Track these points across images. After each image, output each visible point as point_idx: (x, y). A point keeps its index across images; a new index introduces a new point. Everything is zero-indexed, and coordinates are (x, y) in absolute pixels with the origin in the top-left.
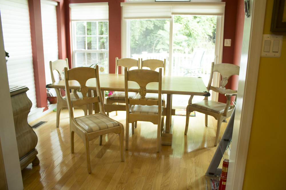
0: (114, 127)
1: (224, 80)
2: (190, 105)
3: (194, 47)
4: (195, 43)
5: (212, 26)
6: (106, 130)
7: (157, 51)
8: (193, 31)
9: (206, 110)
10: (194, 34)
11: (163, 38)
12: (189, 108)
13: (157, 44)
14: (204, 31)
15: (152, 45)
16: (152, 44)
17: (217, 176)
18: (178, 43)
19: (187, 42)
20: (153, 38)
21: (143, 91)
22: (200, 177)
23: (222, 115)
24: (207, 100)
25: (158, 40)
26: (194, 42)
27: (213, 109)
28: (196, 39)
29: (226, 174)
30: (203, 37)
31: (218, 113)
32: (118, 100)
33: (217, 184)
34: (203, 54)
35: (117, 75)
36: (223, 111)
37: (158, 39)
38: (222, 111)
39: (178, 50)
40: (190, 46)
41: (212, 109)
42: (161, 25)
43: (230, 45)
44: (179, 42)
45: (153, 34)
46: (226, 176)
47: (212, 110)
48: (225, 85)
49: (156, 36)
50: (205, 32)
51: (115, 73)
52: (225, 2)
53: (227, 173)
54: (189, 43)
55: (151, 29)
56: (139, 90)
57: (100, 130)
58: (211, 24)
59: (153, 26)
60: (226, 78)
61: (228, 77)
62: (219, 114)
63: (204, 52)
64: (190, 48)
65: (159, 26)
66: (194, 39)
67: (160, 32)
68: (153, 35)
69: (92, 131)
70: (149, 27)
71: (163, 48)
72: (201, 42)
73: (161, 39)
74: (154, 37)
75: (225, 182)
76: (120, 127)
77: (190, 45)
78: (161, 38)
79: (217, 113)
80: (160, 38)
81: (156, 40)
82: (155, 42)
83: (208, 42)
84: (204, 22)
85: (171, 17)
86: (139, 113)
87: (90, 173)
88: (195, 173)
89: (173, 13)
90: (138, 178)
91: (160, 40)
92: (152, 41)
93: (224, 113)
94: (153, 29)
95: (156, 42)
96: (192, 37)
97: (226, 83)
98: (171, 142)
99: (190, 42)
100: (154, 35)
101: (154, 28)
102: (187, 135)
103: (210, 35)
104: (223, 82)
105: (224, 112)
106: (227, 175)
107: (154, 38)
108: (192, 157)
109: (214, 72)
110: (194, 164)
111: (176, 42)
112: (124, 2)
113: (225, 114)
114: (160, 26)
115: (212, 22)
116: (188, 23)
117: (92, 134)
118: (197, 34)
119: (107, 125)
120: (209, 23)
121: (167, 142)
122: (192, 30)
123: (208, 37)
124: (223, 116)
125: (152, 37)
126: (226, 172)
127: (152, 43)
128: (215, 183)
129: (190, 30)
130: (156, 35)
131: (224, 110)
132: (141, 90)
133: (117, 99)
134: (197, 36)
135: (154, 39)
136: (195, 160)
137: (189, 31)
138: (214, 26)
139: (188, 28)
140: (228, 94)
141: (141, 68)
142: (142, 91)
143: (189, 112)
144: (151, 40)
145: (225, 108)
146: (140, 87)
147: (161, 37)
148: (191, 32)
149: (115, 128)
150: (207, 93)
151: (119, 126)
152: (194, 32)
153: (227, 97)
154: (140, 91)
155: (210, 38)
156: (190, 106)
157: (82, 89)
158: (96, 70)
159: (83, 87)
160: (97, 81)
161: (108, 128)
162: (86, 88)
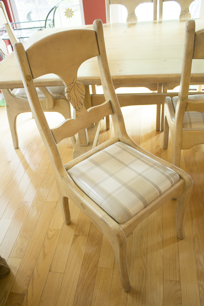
0: (173, 186)
57: (145, 206)
69: (130, 218)
151: (182, 181)
157: (70, 93)
158: (98, 34)
159: (71, 88)
160: (101, 64)
161: (161, 194)
162: (79, 89)
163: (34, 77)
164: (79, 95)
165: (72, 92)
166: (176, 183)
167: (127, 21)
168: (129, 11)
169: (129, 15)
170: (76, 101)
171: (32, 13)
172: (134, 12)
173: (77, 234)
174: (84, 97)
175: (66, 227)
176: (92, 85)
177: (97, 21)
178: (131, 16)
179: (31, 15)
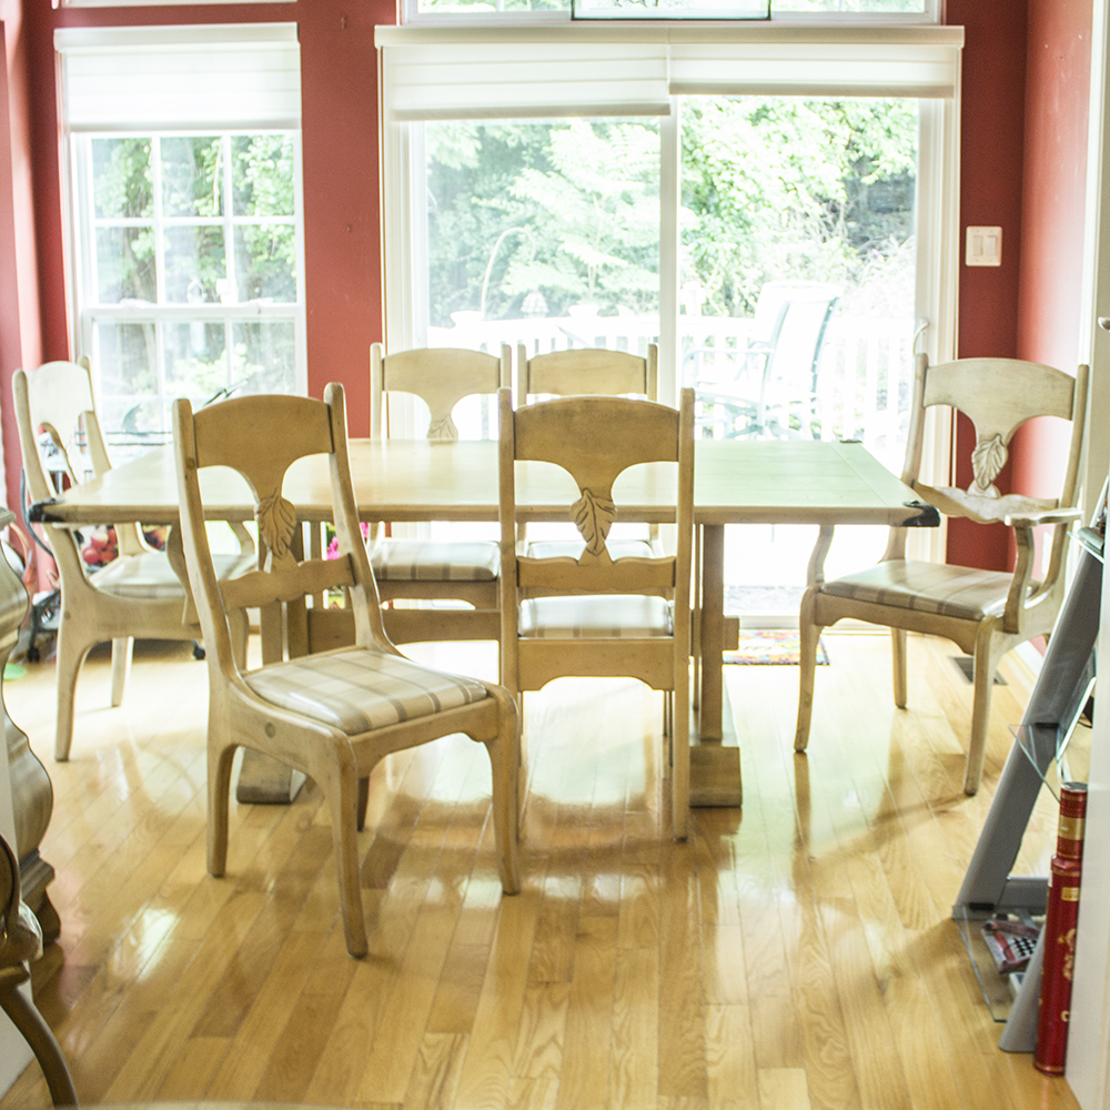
0: (467, 703)
1: (990, 444)
2: (820, 591)
3: (736, 278)
4: (744, 251)
5: (841, 142)
6: (430, 723)
7: (505, 308)
8: (726, 176)
9: (911, 608)
10: (733, 192)
11: (539, 221)
12: (816, 605)
13: (504, 261)
14: (792, 175)
15: (468, 266)
16: (473, 259)
17: (1012, 917)
18: (636, 250)
19: (693, 246)
20: (474, 226)
21: (595, 512)
22: (927, 926)
23: (998, 629)
24: (903, 558)
25: (508, 237)
26: (734, 246)
27: (949, 600)
28: (748, 224)
29: (1077, 848)
30: (789, 208)
31: (977, 617)
32: (414, 581)
33: (1017, 942)
34: (829, 312)
35: (379, 443)
36: (998, 608)
37: (510, 231)
38: (995, 607)
39: (639, 294)
40: (714, 272)
41: (940, 598)
42: (525, 140)
43: (996, 262)
44: (644, 244)
45: (474, 200)
46: (1080, 861)
47: (941, 604)
48: (993, 477)
49: (497, 213)
50: (802, 181)
51: (368, 436)
52: (962, 28)
53: (1081, 842)
54: (703, 249)
55: (464, 167)
56: (574, 506)
57: (403, 719)
58: (832, 129)
59: (479, 145)
60: (998, 434)
61: (1006, 431)
62: (979, 621)
63: (831, 304)
64: (716, 281)
65: (512, 144)
66: (732, 225)
67: (528, 182)
68: (474, 206)
69: (367, 730)
70: (451, 152)
71: (548, 284)
72: (776, 240)
73: (528, 228)
74: (484, 216)
75: (1074, 890)
76: (497, 704)
77: (711, 261)
78: (530, 220)
79: (972, 619)
80: (521, 224)
81: (497, 235)
82: (494, 251)
83: (820, 238)
84: (793, 115)
85: (664, 110)
86: (570, 637)
87: (361, 955)
88: (900, 912)
89: (676, 88)
90: (618, 956)
91: (521, 238)
92: (468, 239)
93: (1004, 618)
94: (474, 164)
95: (501, 247)
96: (724, 213)
97: (1002, 464)
98: (739, 786)
99: (710, 247)
100: (483, 203)
101: (480, 161)
102: (809, 757)
103: (832, 196)
104: (983, 462)
105: (1006, 612)
106: (1081, 853)
107: (478, 221)
108: (863, 852)
109: (927, 409)
110: (884, 877)
111: (627, 245)
112: (395, 23)
113: (1009, 624)
114: (521, 147)
115: (841, 114)
116: (694, 127)
117: (365, 742)
118: (754, 191)
119: (433, 695)
120: (824, 126)
121: (717, 792)
122: (719, 165)
123: (819, 210)
124: (1000, 634)
125: (468, 217)
126: (1078, 837)
127: (468, 257)
128: (1011, 941)
129: (710, 170)
130: (494, 203)
131: (1005, 600)
132: (589, 508)
133: (408, 581)
134: (752, 206)
135: (486, 232)
136: (883, 861)
137: (705, 173)
138: (853, 138)
139: (698, 154)
140: (1020, 516)
141: (523, 400)
142: (591, 514)
143: (814, 628)
144: (461, 233)
145: (1012, 591)
146: (582, 491)
147: (529, 215)
148: (716, 180)
149: (473, 710)
150: (921, 508)
151: (489, 701)
152: (737, 179)
153: (1017, 529)
154: (582, 515)
155: (830, 217)
156: (821, 595)
157: (267, 515)
158: (333, 409)
159: (267, 505)
160: (336, 472)
161: (438, 710)
162: (283, 512)
163: (201, 464)
164: (282, 525)
165: (269, 515)
166: (475, 701)
167: (429, 436)
168: (433, 413)
169: (434, 422)
170: (275, 534)
171: (141, 410)
172: (450, 415)
173: (239, 889)
174: (292, 532)
175: (212, 884)
176: (311, 522)
177: (333, 386)
178: (441, 424)
179: (138, 415)
